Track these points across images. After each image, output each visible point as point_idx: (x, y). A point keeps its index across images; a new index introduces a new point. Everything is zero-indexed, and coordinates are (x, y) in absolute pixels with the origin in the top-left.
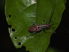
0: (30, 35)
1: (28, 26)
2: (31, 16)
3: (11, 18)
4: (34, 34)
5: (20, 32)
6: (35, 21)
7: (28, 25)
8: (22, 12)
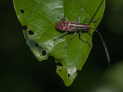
0: (58, 37)
1: (54, 23)
2: (56, 7)
3: (24, 14)
4: (64, 36)
5: (41, 34)
6: (63, 15)
7: (53, 21)
8: (40, 3)
